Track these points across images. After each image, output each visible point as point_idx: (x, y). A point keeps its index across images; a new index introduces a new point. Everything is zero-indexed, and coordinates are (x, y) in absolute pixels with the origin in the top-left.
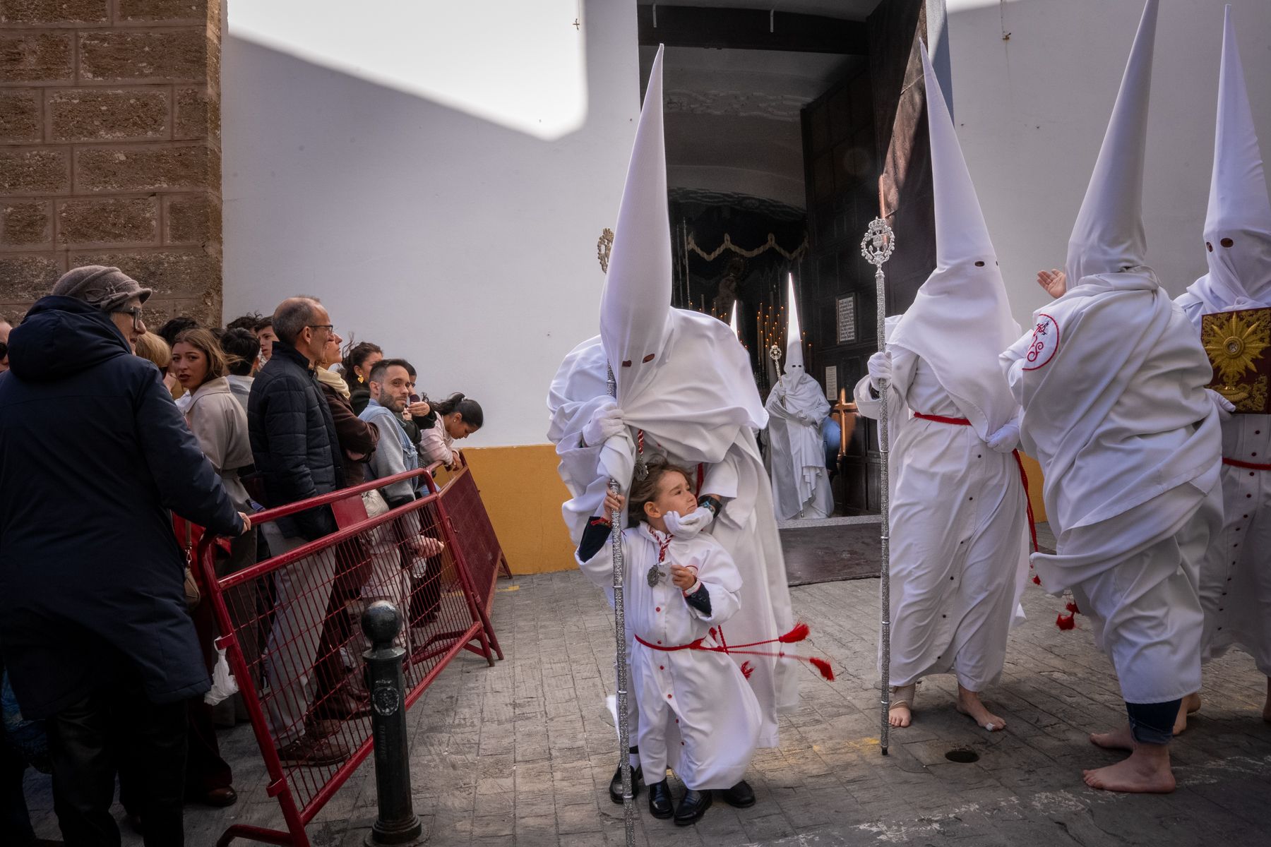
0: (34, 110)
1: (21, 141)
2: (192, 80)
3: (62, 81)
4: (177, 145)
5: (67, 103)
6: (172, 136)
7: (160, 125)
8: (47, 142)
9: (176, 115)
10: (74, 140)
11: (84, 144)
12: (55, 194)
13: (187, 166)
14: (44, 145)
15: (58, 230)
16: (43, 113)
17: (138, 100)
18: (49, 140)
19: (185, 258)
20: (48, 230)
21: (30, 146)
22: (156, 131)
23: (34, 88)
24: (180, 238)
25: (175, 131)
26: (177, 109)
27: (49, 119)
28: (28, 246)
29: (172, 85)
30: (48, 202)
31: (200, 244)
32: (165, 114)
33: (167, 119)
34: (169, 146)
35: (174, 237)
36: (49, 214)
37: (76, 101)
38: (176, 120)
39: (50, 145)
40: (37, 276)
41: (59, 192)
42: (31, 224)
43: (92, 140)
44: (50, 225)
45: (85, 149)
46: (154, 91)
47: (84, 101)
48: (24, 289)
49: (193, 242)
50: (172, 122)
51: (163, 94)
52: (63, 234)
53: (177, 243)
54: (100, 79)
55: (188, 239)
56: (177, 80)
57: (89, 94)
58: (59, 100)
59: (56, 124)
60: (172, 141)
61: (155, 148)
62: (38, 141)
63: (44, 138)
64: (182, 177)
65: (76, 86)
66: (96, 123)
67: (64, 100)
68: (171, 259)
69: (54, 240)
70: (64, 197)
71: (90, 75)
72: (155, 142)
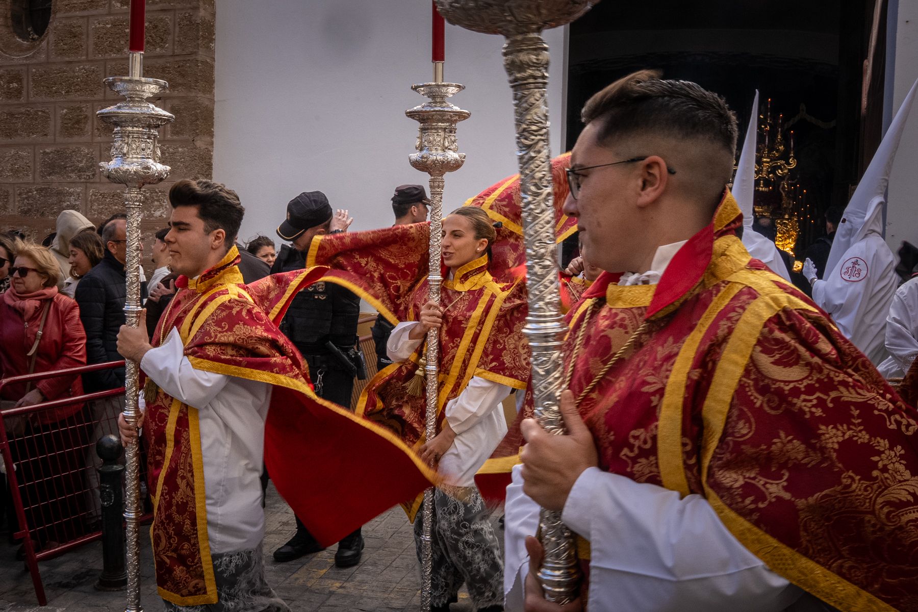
0: (81, 34)
1: (73, 58)
2: (189, 6)
3: (101, 11)
4: (177, 59)
5: (103, 28)
6: (174, 52)
7: (165, 43)
8: (90, 59)
9: (176, 35)
10: (107, 56)
11: (113, 59)
12: (93, 99)
13: (183, 76)
14: (89, 61)
15: (95, 127)
16: (88, 37)
17: (151, 23)
18: (91, 57)
19: (180, 149)
20: (88, 127)
21: (79, 62)
22: (162, 47)
23: (82, 17)
24: (177, 133)
25: (176, 47)
26: (177, 29)
27: (92, 41)
28: (76, 139)
29: (175, 10)
30: (89, 105)
31: (191, 139)
32: (170, 34)
33: (170, 38)
34: (171, 59)
35: (173, 133)
36: (89, 114)
37: (109, 26)
38: (177, 39)
39: (92, 61)
40: (81, 162)
41: (97, 97)
42: (78, 122)
43: (118, 56)
44: (90, 122)
45: (114, 63)
46: (162, 16)
47: (114, 26)
48: (73, 171)
49: (186, 137)
50: (174, 39)
51: (167, 17)
52: (98, 129)
53: (175, 137)
54: (125, 7)
55: (183, 134)
56: (179, 6)
57: (118, 20)
58: (98, 26)
59: (96, 44)
60: (173, 56)
61: (161, 62)
62: (84, 57)
63: (87, 55)
64: (180, 84)
65: (109, 14)
66: (122, 42)
67: (101, 25)
68: (171, 150)
69: (92, 134)
70: (99, 101)
71: (119, 5)
72: (161, 56)
